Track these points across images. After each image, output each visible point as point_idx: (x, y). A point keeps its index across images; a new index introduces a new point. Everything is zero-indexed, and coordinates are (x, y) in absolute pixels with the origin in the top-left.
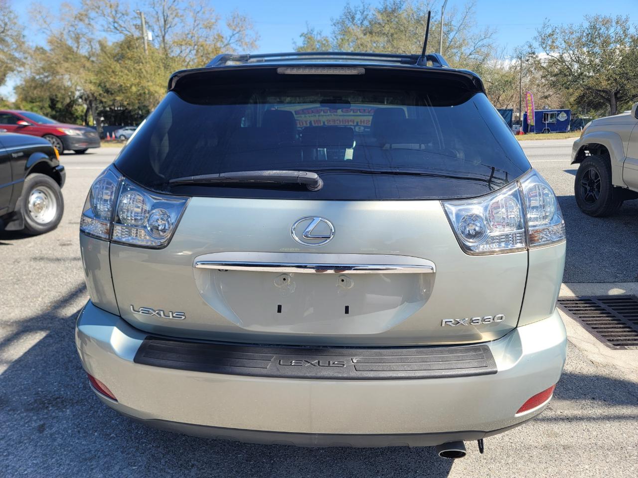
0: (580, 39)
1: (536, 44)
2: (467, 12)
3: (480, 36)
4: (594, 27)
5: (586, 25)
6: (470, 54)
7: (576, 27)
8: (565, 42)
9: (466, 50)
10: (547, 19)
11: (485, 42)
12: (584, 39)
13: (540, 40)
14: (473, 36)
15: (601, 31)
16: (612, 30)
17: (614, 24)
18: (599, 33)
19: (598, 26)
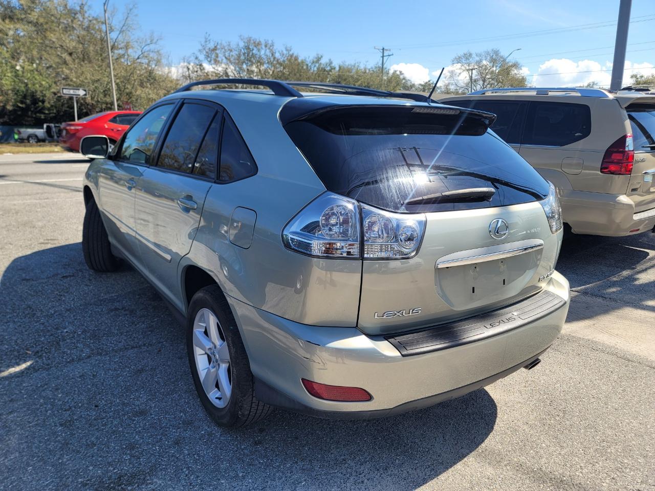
0: (239, 56)
1: (202, 57)
2: (128, 14)
3: (146, 40)
4: (248, 48)
5: (242, 44)
6: (138, 58)
7: (233, 46)
8: (226, 58)
9: (133, 53)
10: (208, 34)
11: (152, 47)
12: (242, 58)
13: (205, 53)
14: (138, 39)
15: (254, 52)
16: (262, 52)
17: (263, 47)
18: (253, 54)
19: (251, 47)
